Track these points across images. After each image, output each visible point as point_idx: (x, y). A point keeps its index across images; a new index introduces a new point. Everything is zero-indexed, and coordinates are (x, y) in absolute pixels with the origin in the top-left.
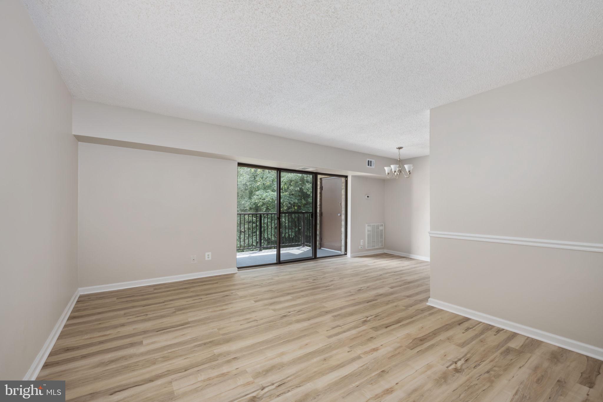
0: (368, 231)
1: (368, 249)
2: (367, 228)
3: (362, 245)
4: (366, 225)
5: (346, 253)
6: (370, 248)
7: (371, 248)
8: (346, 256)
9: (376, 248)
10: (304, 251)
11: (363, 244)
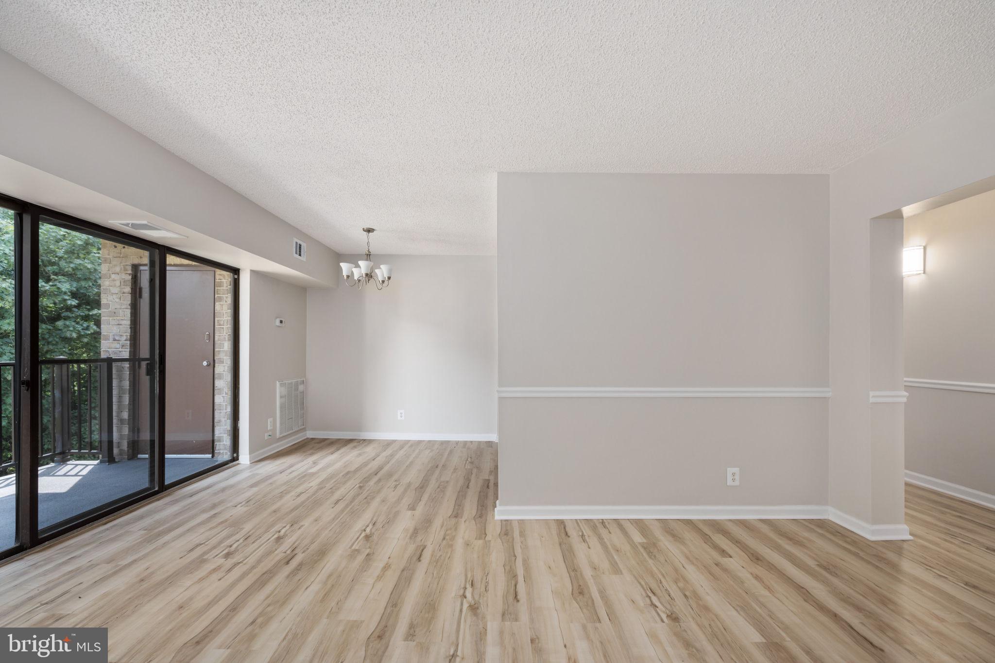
0: (281, 397)
1: (281, 436)
2: (279, 390)
3: (270, 430)
4: (278, 384)
5: (235, 455)
6: (285, 434)
7: (287, 433)
8: (237, 462)
9: (294, 431)
10: (76, 475)
11: (272, 428)
